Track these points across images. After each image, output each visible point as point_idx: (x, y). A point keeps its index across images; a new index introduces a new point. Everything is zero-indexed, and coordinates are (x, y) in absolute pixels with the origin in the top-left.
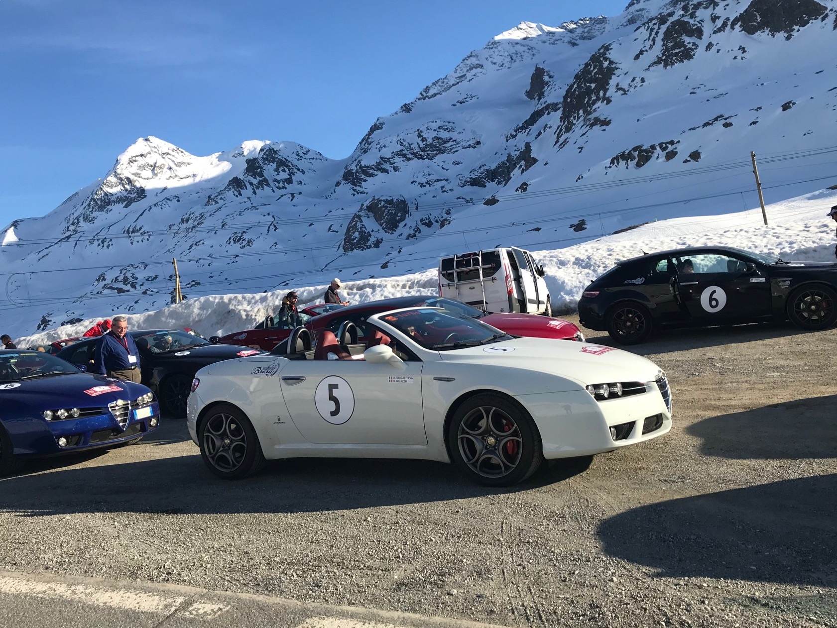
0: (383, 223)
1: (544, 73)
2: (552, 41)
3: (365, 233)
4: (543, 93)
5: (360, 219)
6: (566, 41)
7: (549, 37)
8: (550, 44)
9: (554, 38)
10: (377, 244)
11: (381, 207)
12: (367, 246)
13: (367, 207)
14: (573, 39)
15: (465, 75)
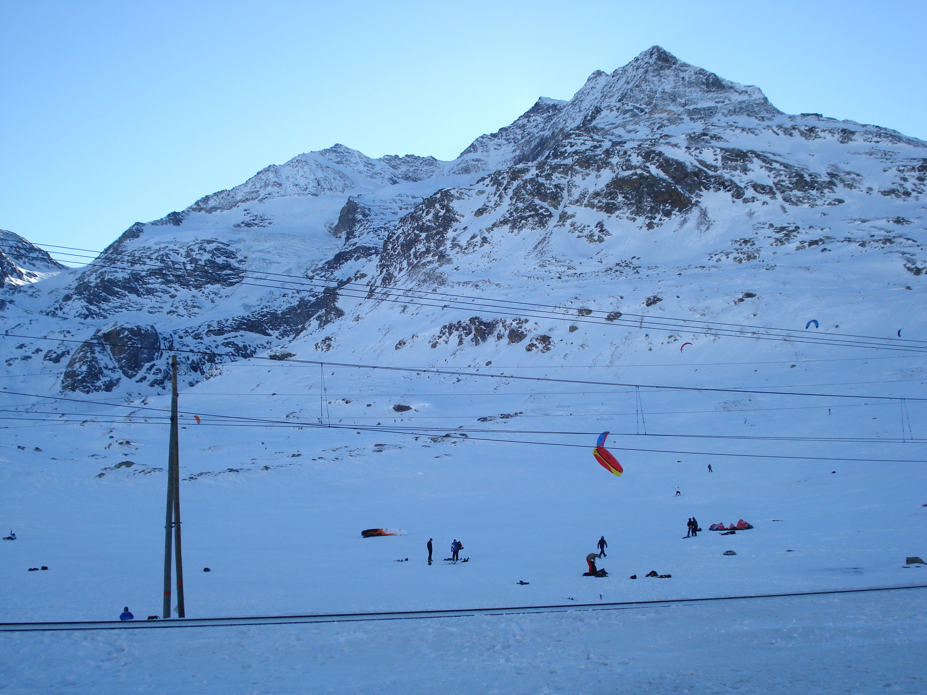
0: (122, 359)
1: (357, 208)
2: (370, 173)
3: (96, 368)
4: (353, 232)
5: (91, 348)
6: (387, 176)
7: (366, 168)
8: (367, 176)
9: (373, 171)
10: (109, 387)
11: (123, 338)
12: (96, 386)
13: (105, 334)
14: (395, 176)
15: (258, 191)
